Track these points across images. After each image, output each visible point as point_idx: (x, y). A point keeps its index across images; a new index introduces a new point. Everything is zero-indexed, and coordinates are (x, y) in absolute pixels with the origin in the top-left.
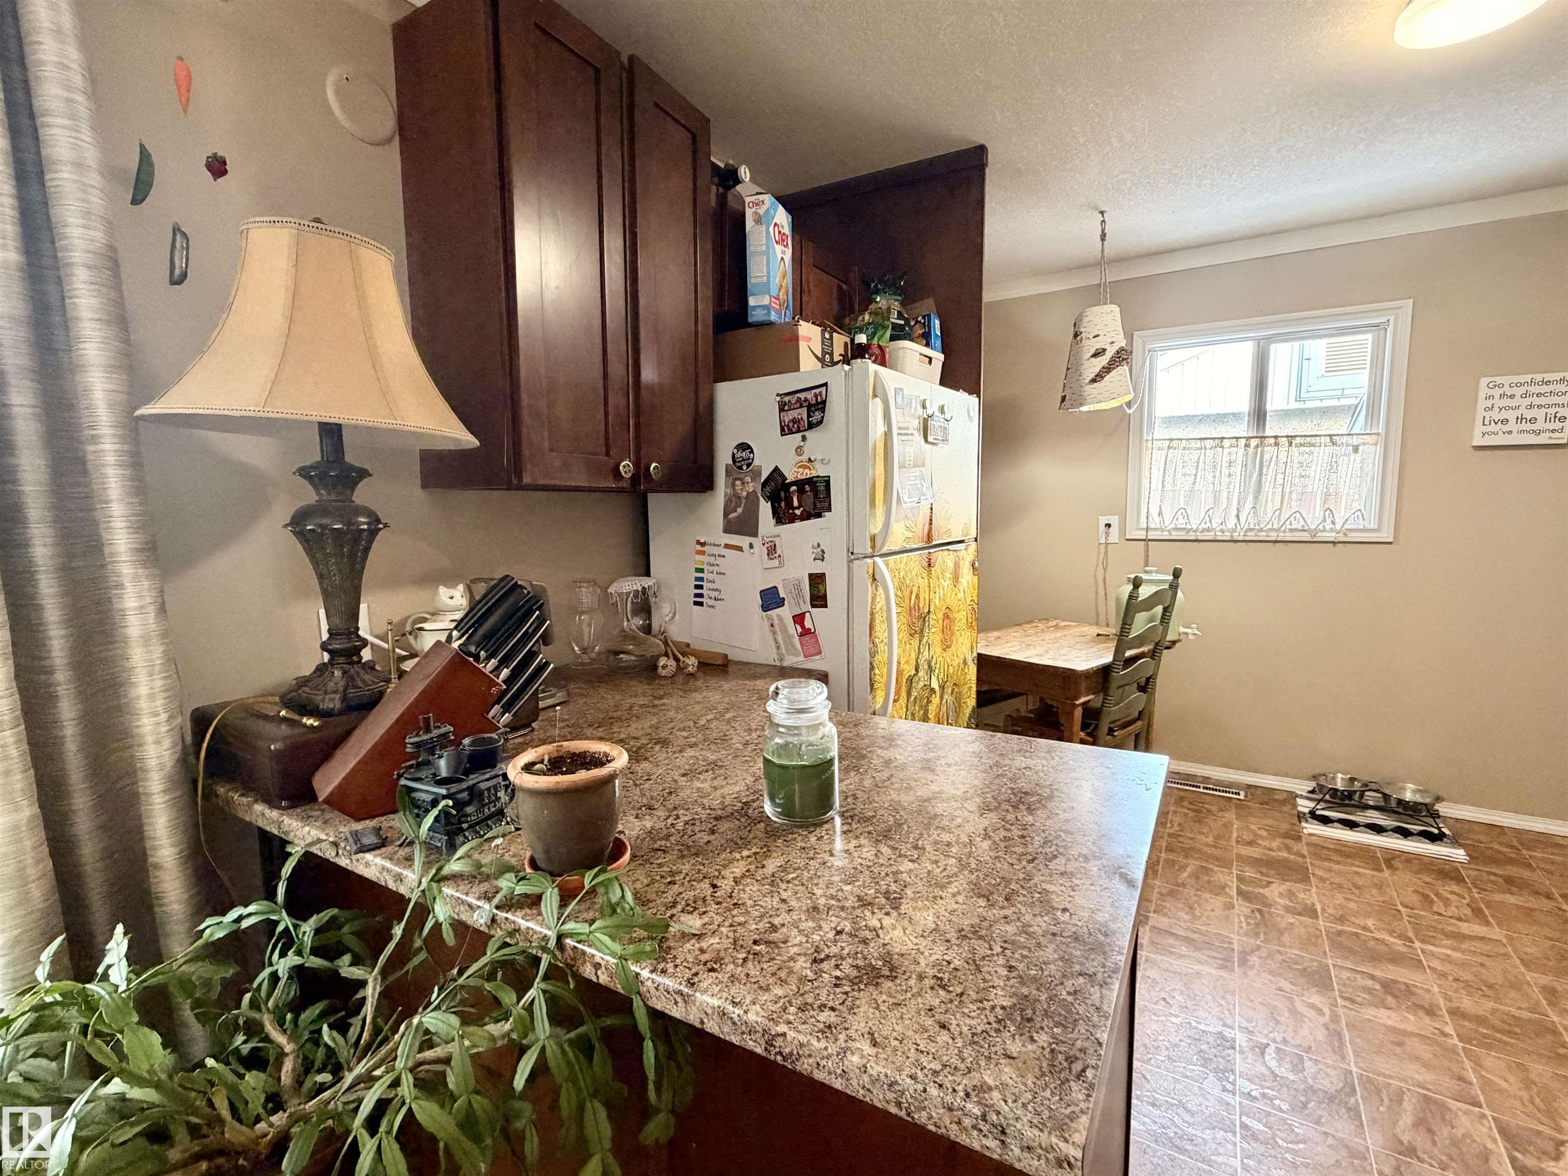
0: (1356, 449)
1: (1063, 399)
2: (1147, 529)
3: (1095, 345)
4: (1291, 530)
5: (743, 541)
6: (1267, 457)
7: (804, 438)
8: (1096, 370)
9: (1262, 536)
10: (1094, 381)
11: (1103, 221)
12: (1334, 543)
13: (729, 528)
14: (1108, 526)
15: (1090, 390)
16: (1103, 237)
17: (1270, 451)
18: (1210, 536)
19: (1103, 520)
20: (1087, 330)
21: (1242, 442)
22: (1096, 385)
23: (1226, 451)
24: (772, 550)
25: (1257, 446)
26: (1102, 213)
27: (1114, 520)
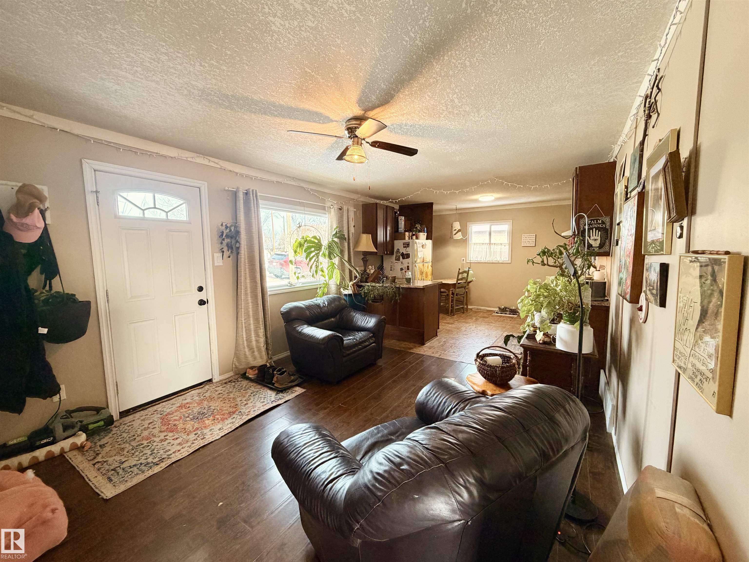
0: (505, 246)
2: (470, 260)
4: (495, 261)
6: (492, 247)
7: (406, 249)
9: (490, 262)
10: (455, 234)
12: (501, 263)
13: (396, 260)
14: (463, 260)
18: (481, 262)
20: (454, 226)
24: (402, 263)
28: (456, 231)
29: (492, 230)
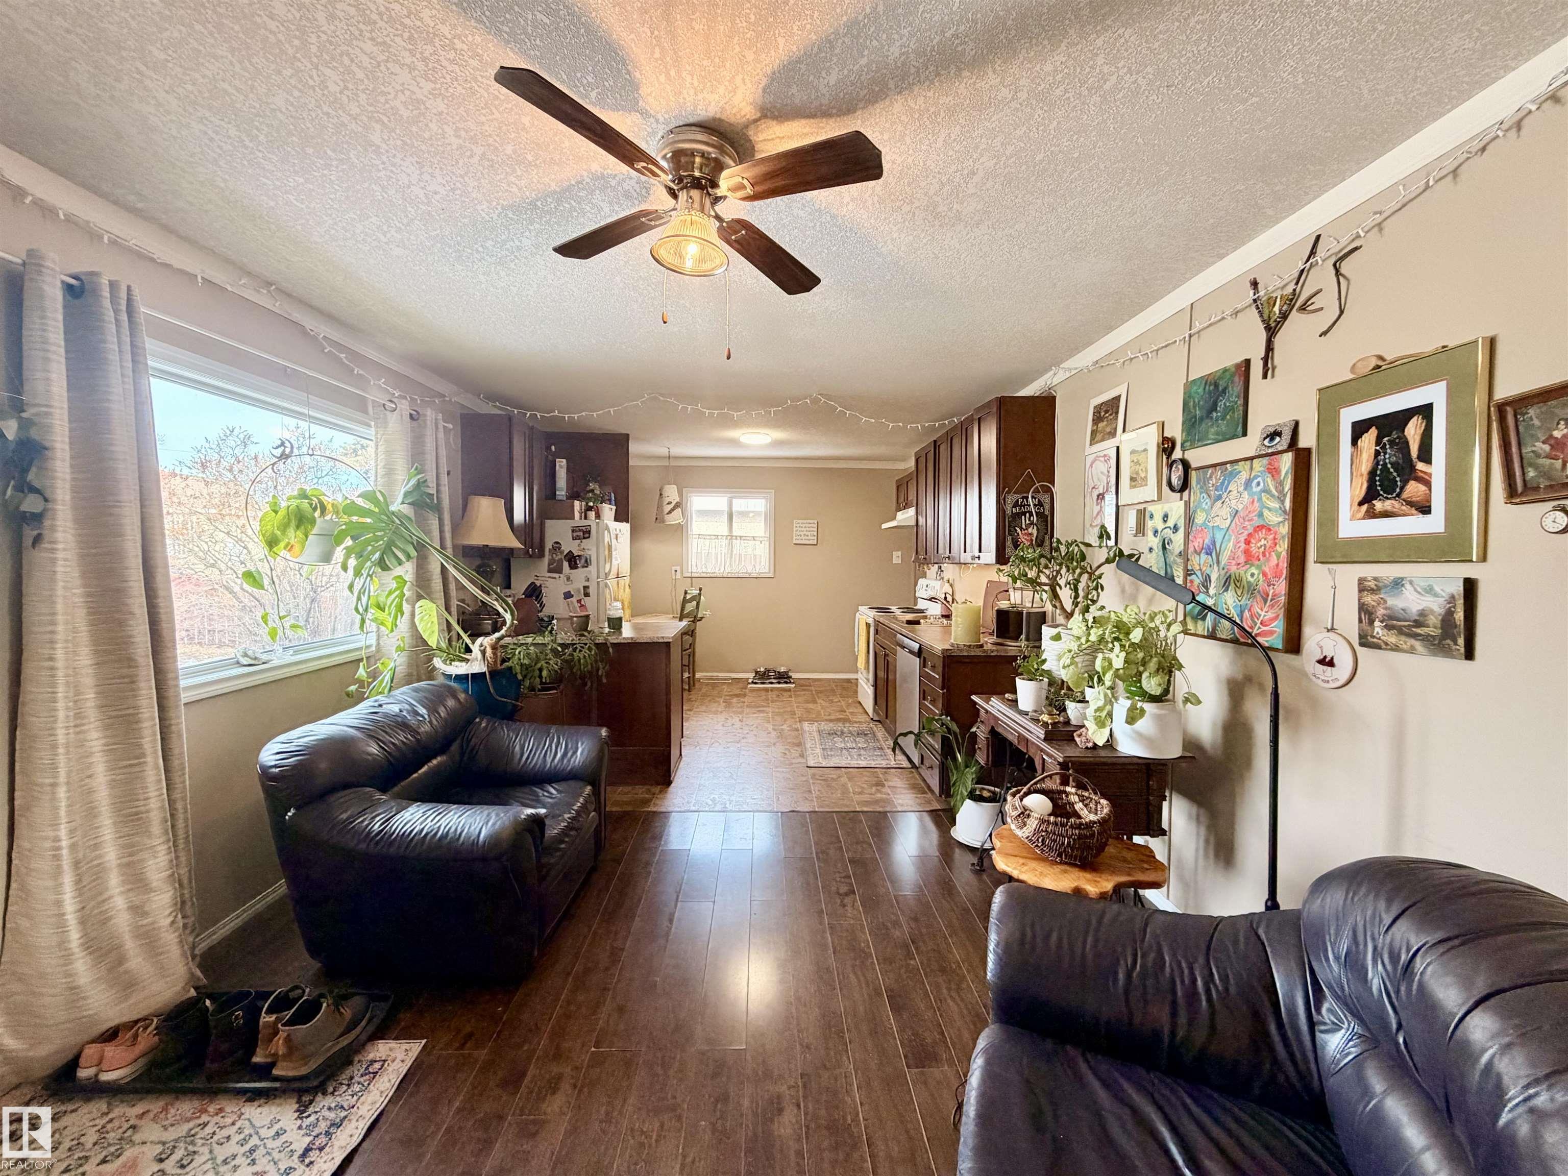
0: (761, 542)
1: (657, 519)
2: (691, 572)
3: (667, 500)
4: (743, 573)
5: (556, 575)
7: (581, 542)
8: (669, 509)
9: (733, 575)
10: (668, 513)
12: (755, 578)
13: (550, 571)
14: (677, 571)
15: (667, 516)
17: (735, 541)
18: (714, 575)
19: (674, 568)
20: (665, 494)
21: (725, 537)
23: (720, 541)
24: (568, 579)
25: (730, 539)
26: (668, 448)
27: (678, 568)
28: (671, 506)
29: (734, 509)
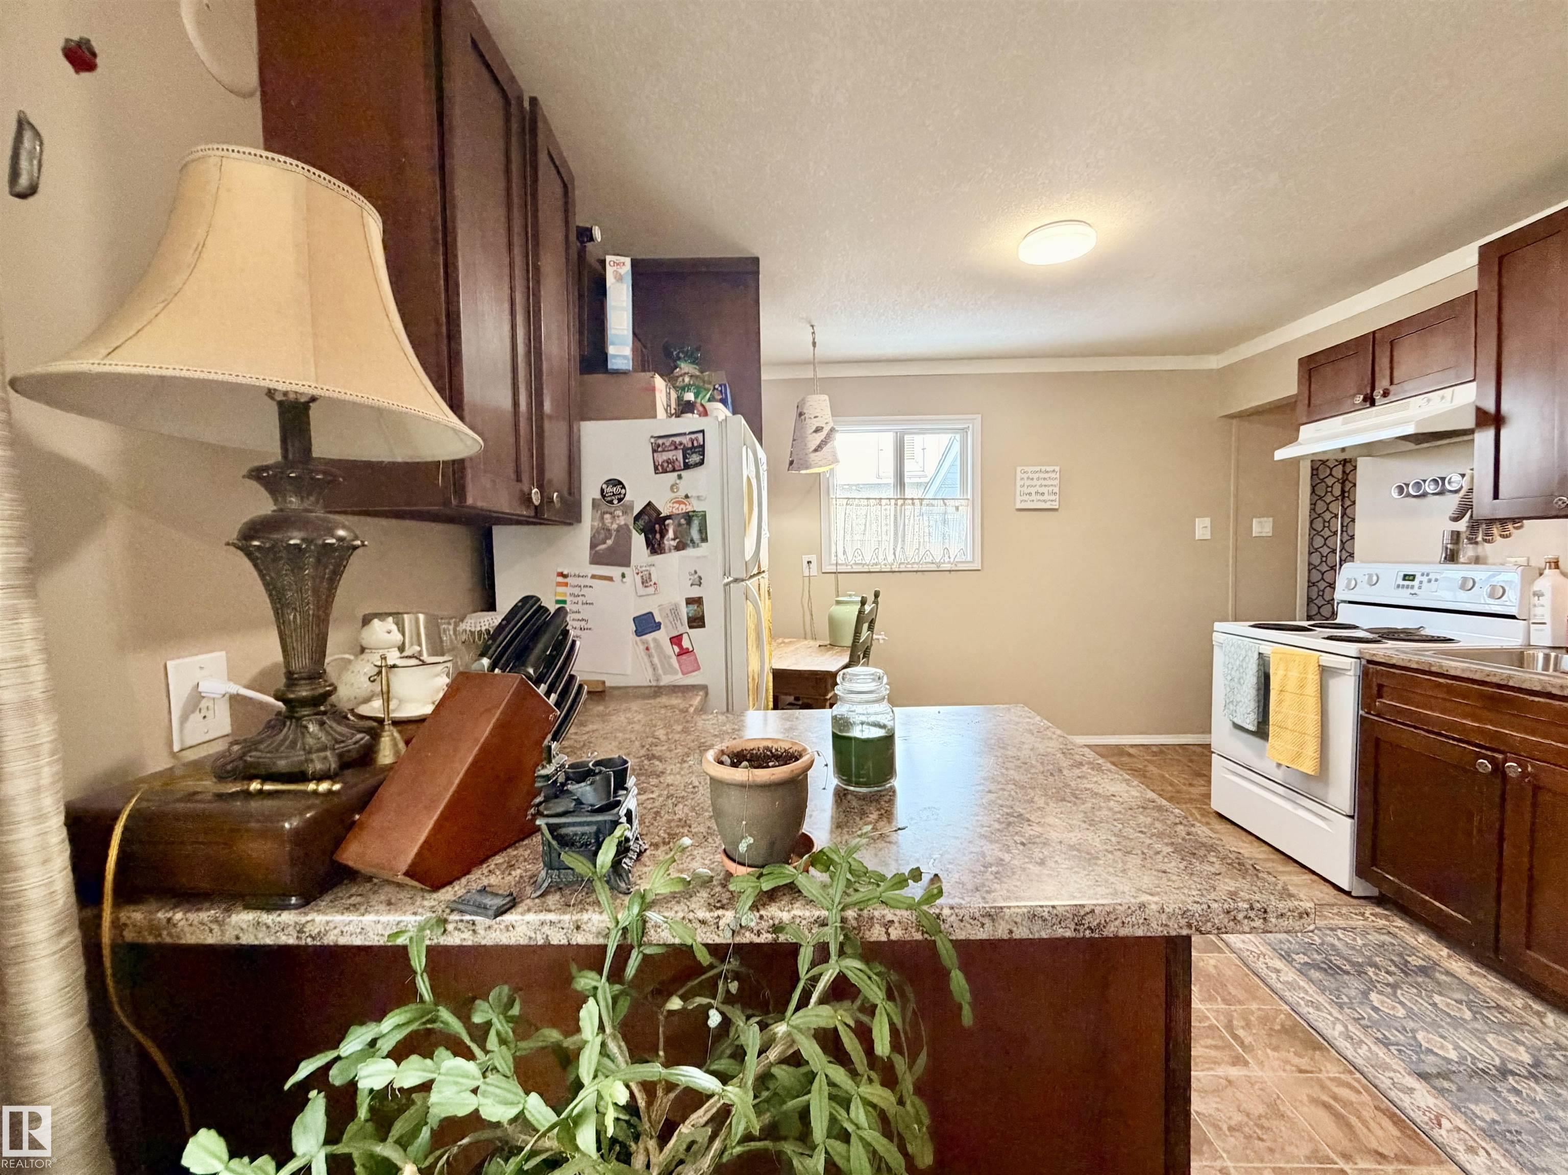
0: (957, 508)
1: (791, 463)
2: (837, 564)
3: (815, 424)
4: (926, 563)
6: (908, 513)
7: (680, 477)
8: (818, 442)
9: (909, 568)
10: (816, 450)
11: (813, 333)
12: (950, 571)
13: (597, 559)
14: (809, 562)
15: (814, 457)
16: (814, 344)
17: (909, 508)
18: (877, 568)
19: (806, 558)
20: (809, 411)
21: (893, 502)
22: (817, 453)
23: (883, 508)
24: (646, 582)
25: (902, 505)
26: (812, 326)
27: (813, 558)
28: (819, 438)
